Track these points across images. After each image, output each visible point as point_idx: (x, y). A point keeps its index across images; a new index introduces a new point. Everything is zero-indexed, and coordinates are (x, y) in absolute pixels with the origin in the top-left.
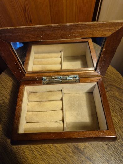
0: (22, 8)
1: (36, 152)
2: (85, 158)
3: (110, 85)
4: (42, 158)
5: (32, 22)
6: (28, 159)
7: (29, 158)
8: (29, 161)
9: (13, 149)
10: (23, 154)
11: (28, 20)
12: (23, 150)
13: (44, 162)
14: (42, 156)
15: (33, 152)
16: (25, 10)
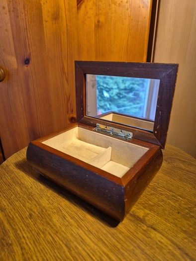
0: (67, 96)
1: (68, 218)
2: (148, 227)
3: (171, 158)
4: (78, 226)
5: (73, 112)
6: (55, 226)
7: (58, 225)
8: (57, 228)
9: (33, 214)
10: (48, 220)
11: (69, 110)
12: (49, 215)
13: (82, 230)
14: (79, 223)
15: (64, 217)
16: (69, 99)
